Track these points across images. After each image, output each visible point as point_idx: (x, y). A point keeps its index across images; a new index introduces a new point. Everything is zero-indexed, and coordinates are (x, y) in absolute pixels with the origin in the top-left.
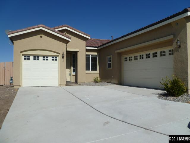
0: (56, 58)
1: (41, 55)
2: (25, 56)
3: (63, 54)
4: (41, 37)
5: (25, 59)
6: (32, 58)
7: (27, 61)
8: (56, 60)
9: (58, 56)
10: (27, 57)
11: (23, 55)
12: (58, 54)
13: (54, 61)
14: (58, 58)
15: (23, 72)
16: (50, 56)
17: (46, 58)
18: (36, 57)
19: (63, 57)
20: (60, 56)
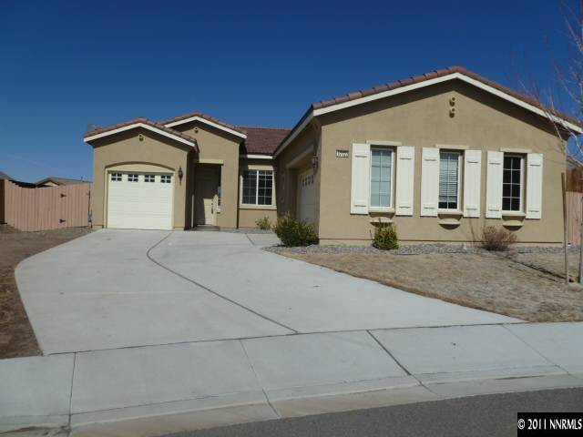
0: (169, 177)
1: (141, 173)
2: (114, 175)
3: (180, 171)
4: (141, 140)
5: (113, 179)
6: (125, 177)
7: (116, 182)
8: (169, 182)
9: (172, 174)
10: (117, 176)
11: (109, 172)
12: (171, 171)
13: (166, 184)
14: (172, 179)
15: (109, 202)
16: (158, 174)
17: (150, 177)
18: (133, 176)
19: (181, 177)
20: (176, 174)
